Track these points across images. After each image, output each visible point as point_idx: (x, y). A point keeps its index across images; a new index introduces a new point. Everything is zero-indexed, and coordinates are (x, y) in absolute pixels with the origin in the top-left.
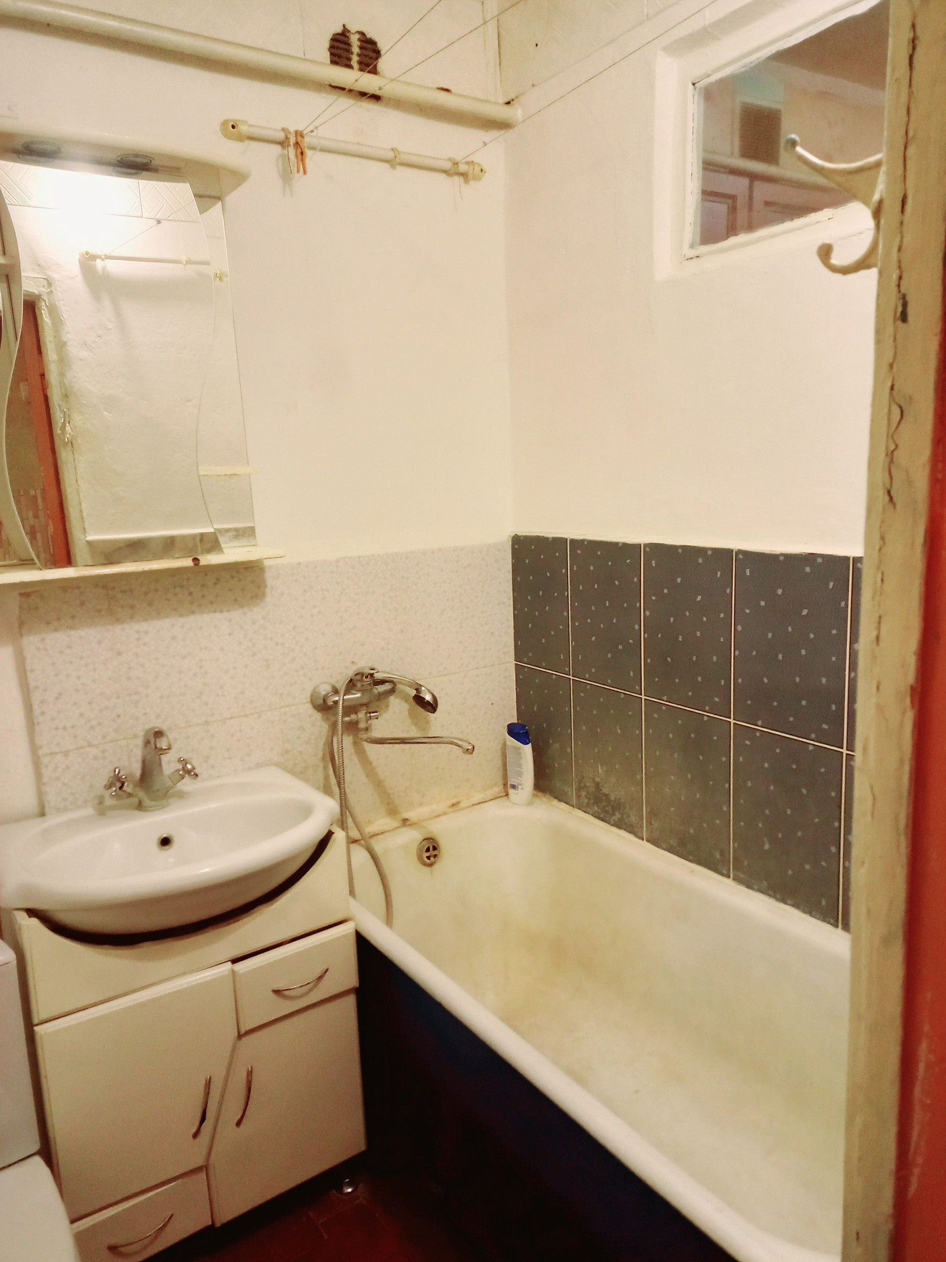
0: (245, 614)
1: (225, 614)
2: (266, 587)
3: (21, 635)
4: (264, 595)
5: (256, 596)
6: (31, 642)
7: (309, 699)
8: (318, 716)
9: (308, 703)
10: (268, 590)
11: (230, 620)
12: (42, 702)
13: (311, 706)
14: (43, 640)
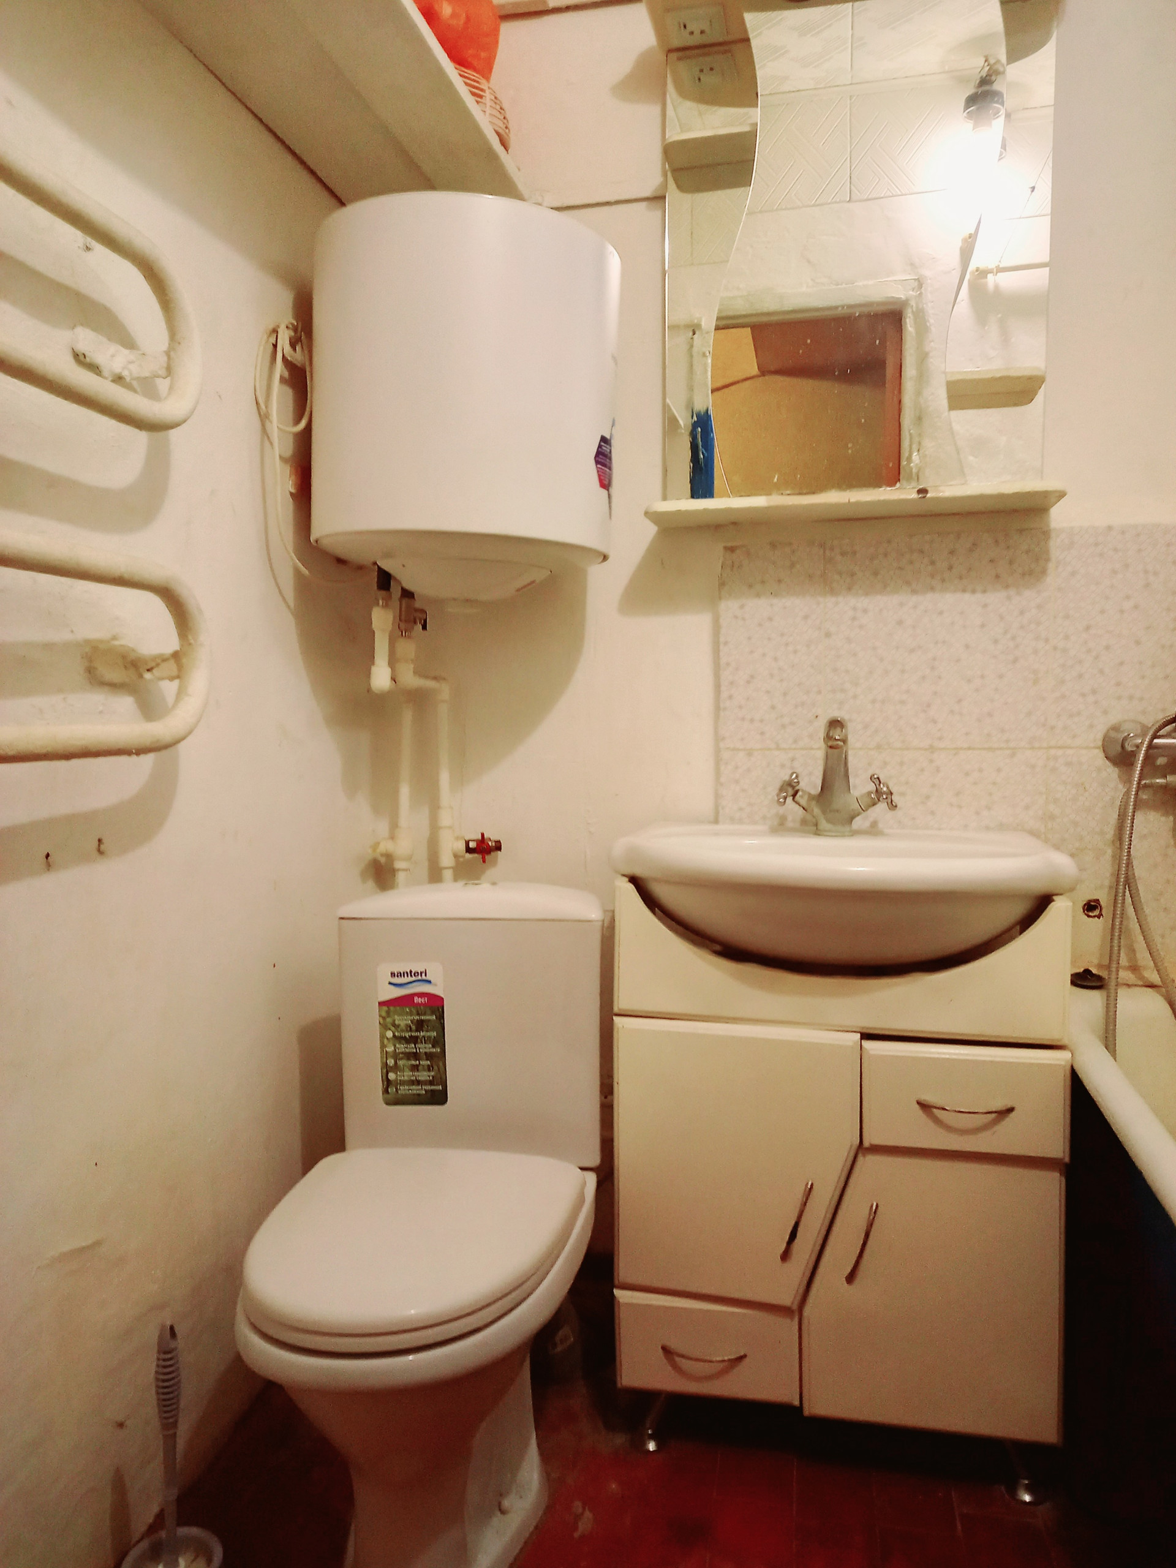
0: (1009, 598)
1: (979, 596)
2: (1048, 560)
3: (720, 598)
4: (1044, 572)
5: (1031, 573)
6: (729, 607)
7: (1100, 743)
8: (1112, 772)
9: (1098, 748)
10: (1051, 566)
11: (985, 606)
12: (732, 683)
13: (1102, 755)
14: (742, 607)
